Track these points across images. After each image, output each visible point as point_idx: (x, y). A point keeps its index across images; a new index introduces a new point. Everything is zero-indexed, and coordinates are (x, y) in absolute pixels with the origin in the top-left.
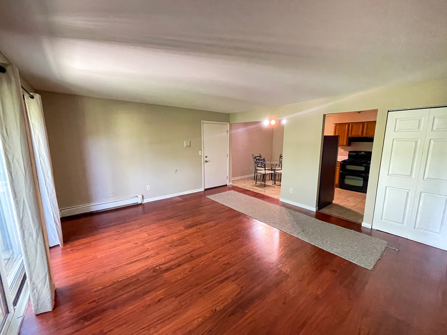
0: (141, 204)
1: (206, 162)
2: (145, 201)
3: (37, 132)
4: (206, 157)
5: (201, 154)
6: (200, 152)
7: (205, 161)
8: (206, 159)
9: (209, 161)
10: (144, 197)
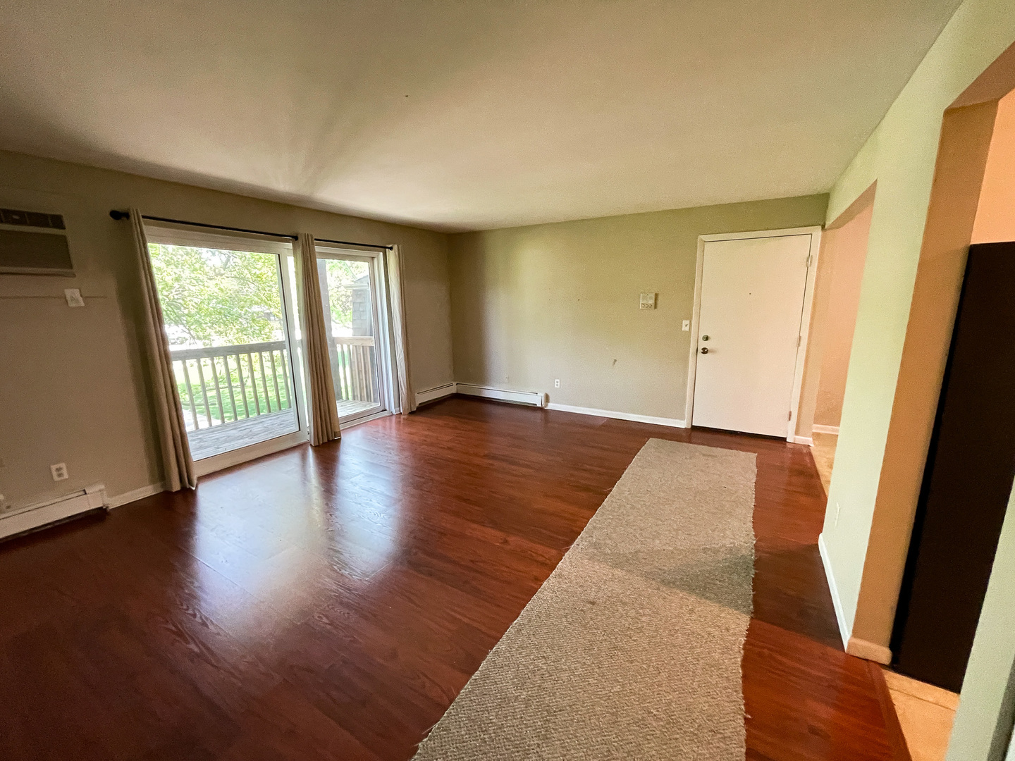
0: (541, 409)
1: (705, 351)
2: (551, 406)
3: (393, 286)
4: (707, 338)
5: (687, 329)
6: (685, 322)
7: (700, 350)
8: (703, 344)
9: (713, 351)
10: (551, 399)
